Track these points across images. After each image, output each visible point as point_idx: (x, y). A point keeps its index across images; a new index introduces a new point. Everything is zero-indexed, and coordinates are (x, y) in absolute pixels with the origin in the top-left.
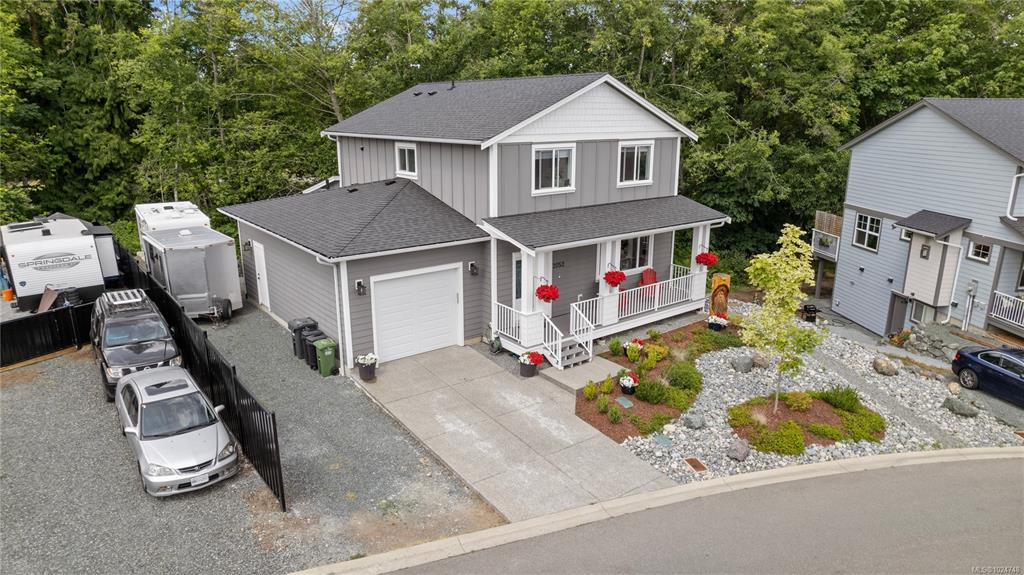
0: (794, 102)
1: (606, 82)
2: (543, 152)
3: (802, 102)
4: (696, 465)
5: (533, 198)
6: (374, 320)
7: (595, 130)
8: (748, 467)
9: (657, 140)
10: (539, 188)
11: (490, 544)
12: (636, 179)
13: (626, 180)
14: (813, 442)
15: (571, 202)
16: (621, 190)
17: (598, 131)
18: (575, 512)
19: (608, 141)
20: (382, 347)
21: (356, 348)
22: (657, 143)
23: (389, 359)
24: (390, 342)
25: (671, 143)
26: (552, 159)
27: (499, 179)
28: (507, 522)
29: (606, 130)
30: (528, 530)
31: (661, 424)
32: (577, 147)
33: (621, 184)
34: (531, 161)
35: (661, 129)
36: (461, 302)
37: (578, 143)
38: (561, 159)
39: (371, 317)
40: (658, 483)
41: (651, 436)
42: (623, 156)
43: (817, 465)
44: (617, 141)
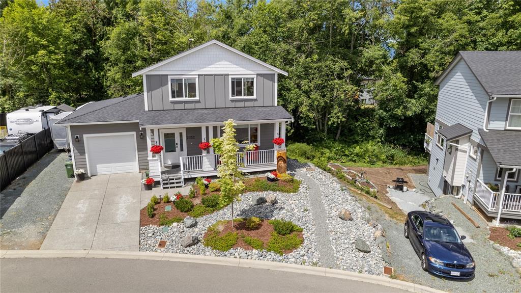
0: (423, 57)
1: (214, 44)
3: (427, 57)
4: (162, 244)
5: (171, 102)
6: (86, 155)
7: (212, 69)
8: (186, 251)
9: (257, 75)
10: (175, 98)
11: (16, 256)
12: (244, 95)
13: (237, 95)
14: (240, 247)
15: (198, 106)
16: (232, 101)
17: (214, 69)
18: (72, 252)
19: (222, 75)
20: (93, 167)
21: (77, 166)
22: (259, 77)
23: (98, 174)
24: (98, 166)
25: (270, 77)
26: (182, 84)
27: (148, 92)
28: (39, 249)
29: (219, 69)
30: (41, 254)
31: (173, 222)
32: (199, 77)
33: (233, 98)
34: (168, 84)
35: (261, 68)
36: (137, 151)
37: (199, 75)
38: (189, 84)
39: (84, 153)
40: (130, 249)
41: (163, 226)
42: (233, 82)
43: (226, 259)
44: (228, 75)
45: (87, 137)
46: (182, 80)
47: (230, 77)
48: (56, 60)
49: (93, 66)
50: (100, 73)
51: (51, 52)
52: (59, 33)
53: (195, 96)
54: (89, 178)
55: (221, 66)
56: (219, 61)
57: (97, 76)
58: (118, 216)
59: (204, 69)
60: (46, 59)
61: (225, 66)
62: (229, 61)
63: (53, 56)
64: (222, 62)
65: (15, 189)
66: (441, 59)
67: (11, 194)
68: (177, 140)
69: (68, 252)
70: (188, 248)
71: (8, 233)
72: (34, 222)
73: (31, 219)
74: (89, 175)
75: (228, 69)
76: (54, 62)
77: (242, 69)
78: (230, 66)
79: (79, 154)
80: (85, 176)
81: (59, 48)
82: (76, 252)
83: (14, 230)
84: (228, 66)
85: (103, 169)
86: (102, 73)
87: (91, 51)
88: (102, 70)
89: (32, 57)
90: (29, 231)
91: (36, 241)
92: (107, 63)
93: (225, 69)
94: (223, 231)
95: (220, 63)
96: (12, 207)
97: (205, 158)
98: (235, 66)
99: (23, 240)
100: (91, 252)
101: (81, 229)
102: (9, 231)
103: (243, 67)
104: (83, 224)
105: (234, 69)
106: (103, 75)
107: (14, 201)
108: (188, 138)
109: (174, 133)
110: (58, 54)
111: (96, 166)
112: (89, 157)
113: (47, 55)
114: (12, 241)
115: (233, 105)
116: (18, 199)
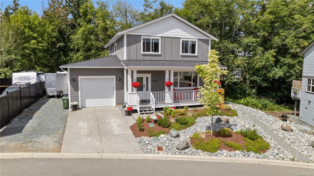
1: (172, 16)
2: (147, 39)
3: (287, 40)
4: (160, 149)
5: (142, 55)
6: (79, 91)
7: (170, 33)
8: (183, 153)
9: (199, 39)
10: (145, 52)
11: (43, 157)
12: (190, 53)
13: (185, 53)
14: (224, 149)
15: (160, 58)
16: (182, 56)
17: (171, 34)
18: (88, 154)
19: (176, 38)
20: (83, 102)
21: (72, 100)
22: (199, 41)
23: (86, 106)
24: (87, 100)
25: (206, 41)
26: (150, 42)
27: (127, 46)
28: (60, 152)
29: (174, 34)
30: (64, 156)
31: (160, 134)
32: (161, 38)
33: (183, 54)
34: (141, 42)
35: (201, 36)
36: (115, 90)
37: (162, 37)
38: (154, 43)
39: (78, 90)
40: (136, 152)
41: (153, 137)
42: (183, 44)
43: (218, 157)
44: (180, 38)
45: (80, 78)
46: (150, 39)
47: (181, 40)
48: (42, 46)
49: (62, 54)
50: (67, 58)
51: (39, 42)
52: (45, 31)
53: (158, 51)
54: (79, 109)
55: (176, 32)
56: (175, 28)
57: (65, 60)
58: (114, 131)
59: (165, 33)
60: (35, 46)
61: (178, 32)
62: (181, 29)
63: (40, 44)
64: (177, 30)
65: (26, 115)
66: (296, 41)
67: (24, 118)
68: (145, 83)
69: (85, 154)
70: (183, 151)
71: (30, 142)
72: (48, 135)
73: (45, 133)
74: (80, 107)
75: (180, 34)
76: (41, 48)
77: (189, 35)
78: (182, 32)
79: (74, 91)
80: (78, 107)
81: (44, 40)
82: (92, 154)
83: (33, 140)
84: (180, 32)
85: (90, 103)
86: (68, 58)
87: (62, 44)
88: (68, 56)
89: (26, 45)
90: (47, 140)
91: (54, 147)
92: (72, 52)
93: (178, 34)
94: (205, 138)
95: (175, 29)
96: (27, 125)
97: (168, 93)
98: (184, 32)
99: (44, 146)
100: (104, 154)
101: (89, 139)
102: (30, 140)
103: (189, 34)
104: (88, 135)
105: (184, 34)
106: (69, 59)
107: (28, 122)
108: (152, 81)
109: (143, 77)
110: (43, 43)
111: (85, 101)
112: (81, 94)
113: (36, 44)
114: (35, 147)
115: (182, 59)
116: (30, 121)
